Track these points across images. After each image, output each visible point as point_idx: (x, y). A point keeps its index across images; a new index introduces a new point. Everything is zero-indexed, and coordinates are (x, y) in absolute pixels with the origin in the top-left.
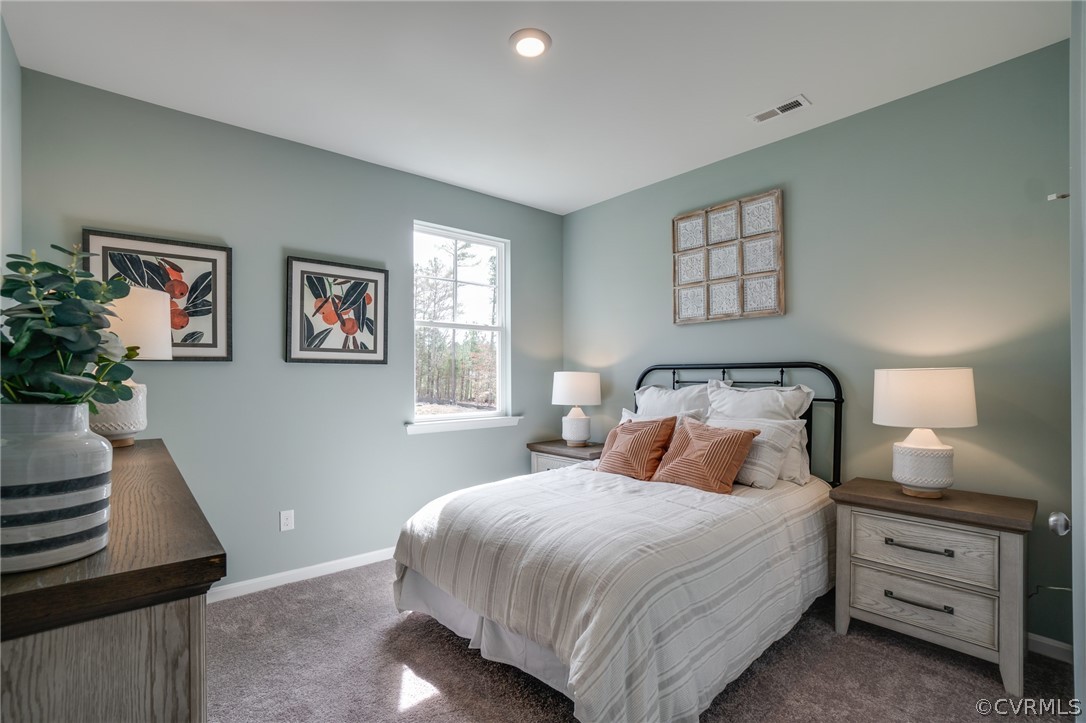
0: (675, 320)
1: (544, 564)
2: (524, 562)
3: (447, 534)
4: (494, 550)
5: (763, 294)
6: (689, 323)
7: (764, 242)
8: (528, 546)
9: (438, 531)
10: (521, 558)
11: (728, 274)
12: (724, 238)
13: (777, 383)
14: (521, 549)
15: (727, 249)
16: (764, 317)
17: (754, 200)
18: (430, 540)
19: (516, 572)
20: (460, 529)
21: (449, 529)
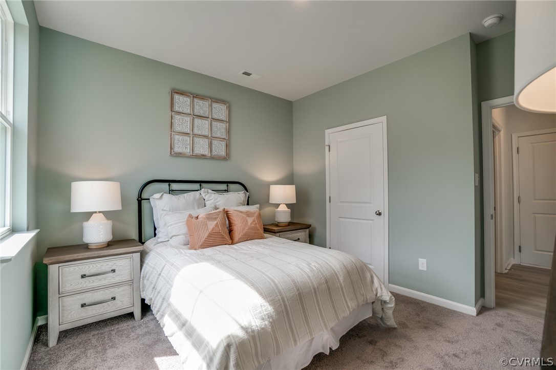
0: (171, 152)
1: (348, 272)
2: (341, 279)
3: (285, 306)
4: (324, 286)
5: (220, 149)
6: (179, 155)
7: (221, 124)
8: (335, 272)
9: (276, 310)
10: (338, 279)
11: (204, 133)
12: (202, 115)
13: (225, 190)
14: (334, 275)
15: (203, 121)
16: (220, 159)
17: (217, 102)
18: (273, 324)
19: (341, 286)
20: (292, 294)
21: (284, 301)
